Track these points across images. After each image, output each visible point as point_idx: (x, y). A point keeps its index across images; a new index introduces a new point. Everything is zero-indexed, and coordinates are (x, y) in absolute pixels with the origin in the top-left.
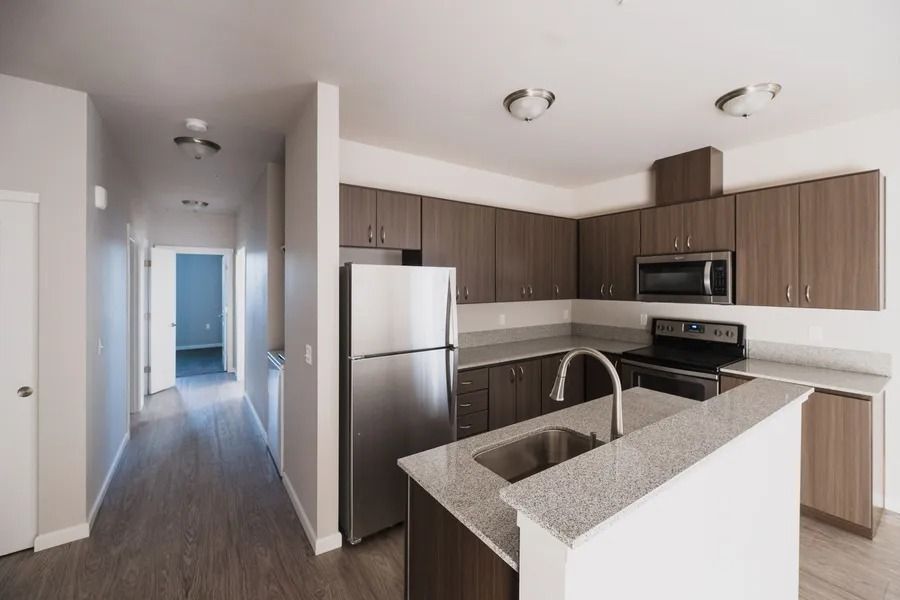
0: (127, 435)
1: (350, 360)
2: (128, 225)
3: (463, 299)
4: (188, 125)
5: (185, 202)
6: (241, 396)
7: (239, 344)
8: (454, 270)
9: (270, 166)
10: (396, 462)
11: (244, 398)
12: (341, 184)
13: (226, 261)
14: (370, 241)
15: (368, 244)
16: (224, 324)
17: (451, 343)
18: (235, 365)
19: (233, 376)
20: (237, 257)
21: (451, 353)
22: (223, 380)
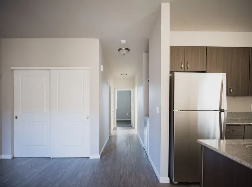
0: (108, 138)
1: (174, 112)
2: (108, 79)
3: (229, 94)
4: (121, 42)
5: (121, 74)
6: (136, 133)
7: (135, 118)
8: (225, 74)
9: (144, 54)
10: (197, 141)
11: (137, 134)
12: (170, 47)
13: (132, 92)
14: (182, 68)
15: (181, 70)
16: (131, 112)
17: (222, 108)
18: (134, 125)
19: (134, 128)
20: (135, 91)
21: (222, 113)
22: (131, 128)
